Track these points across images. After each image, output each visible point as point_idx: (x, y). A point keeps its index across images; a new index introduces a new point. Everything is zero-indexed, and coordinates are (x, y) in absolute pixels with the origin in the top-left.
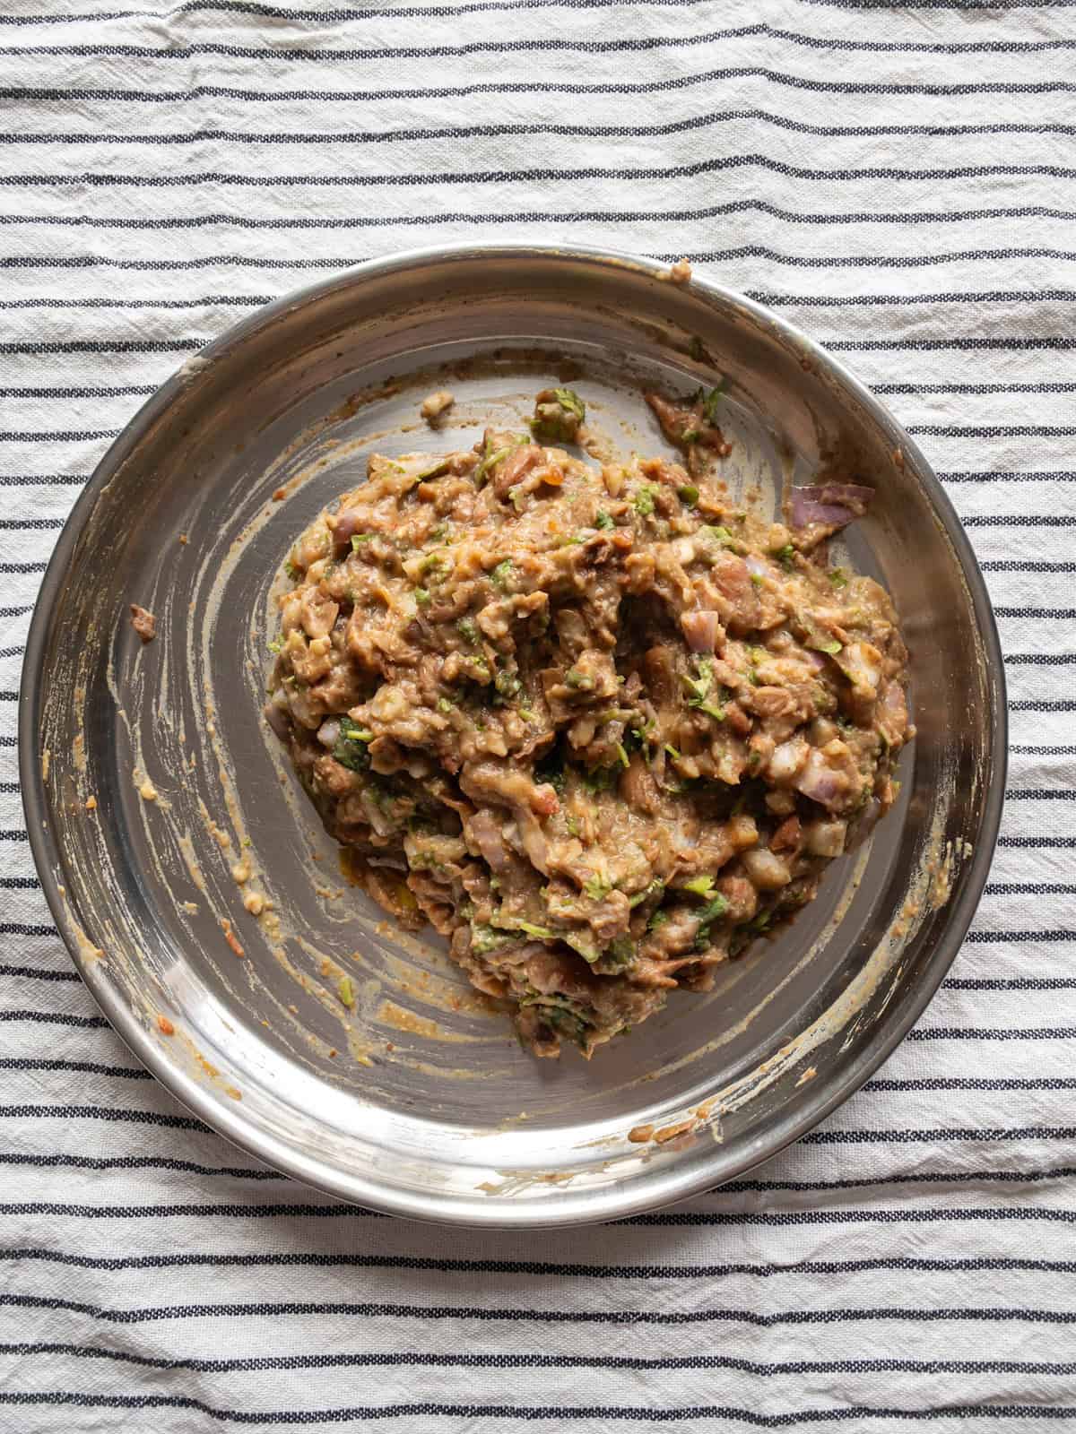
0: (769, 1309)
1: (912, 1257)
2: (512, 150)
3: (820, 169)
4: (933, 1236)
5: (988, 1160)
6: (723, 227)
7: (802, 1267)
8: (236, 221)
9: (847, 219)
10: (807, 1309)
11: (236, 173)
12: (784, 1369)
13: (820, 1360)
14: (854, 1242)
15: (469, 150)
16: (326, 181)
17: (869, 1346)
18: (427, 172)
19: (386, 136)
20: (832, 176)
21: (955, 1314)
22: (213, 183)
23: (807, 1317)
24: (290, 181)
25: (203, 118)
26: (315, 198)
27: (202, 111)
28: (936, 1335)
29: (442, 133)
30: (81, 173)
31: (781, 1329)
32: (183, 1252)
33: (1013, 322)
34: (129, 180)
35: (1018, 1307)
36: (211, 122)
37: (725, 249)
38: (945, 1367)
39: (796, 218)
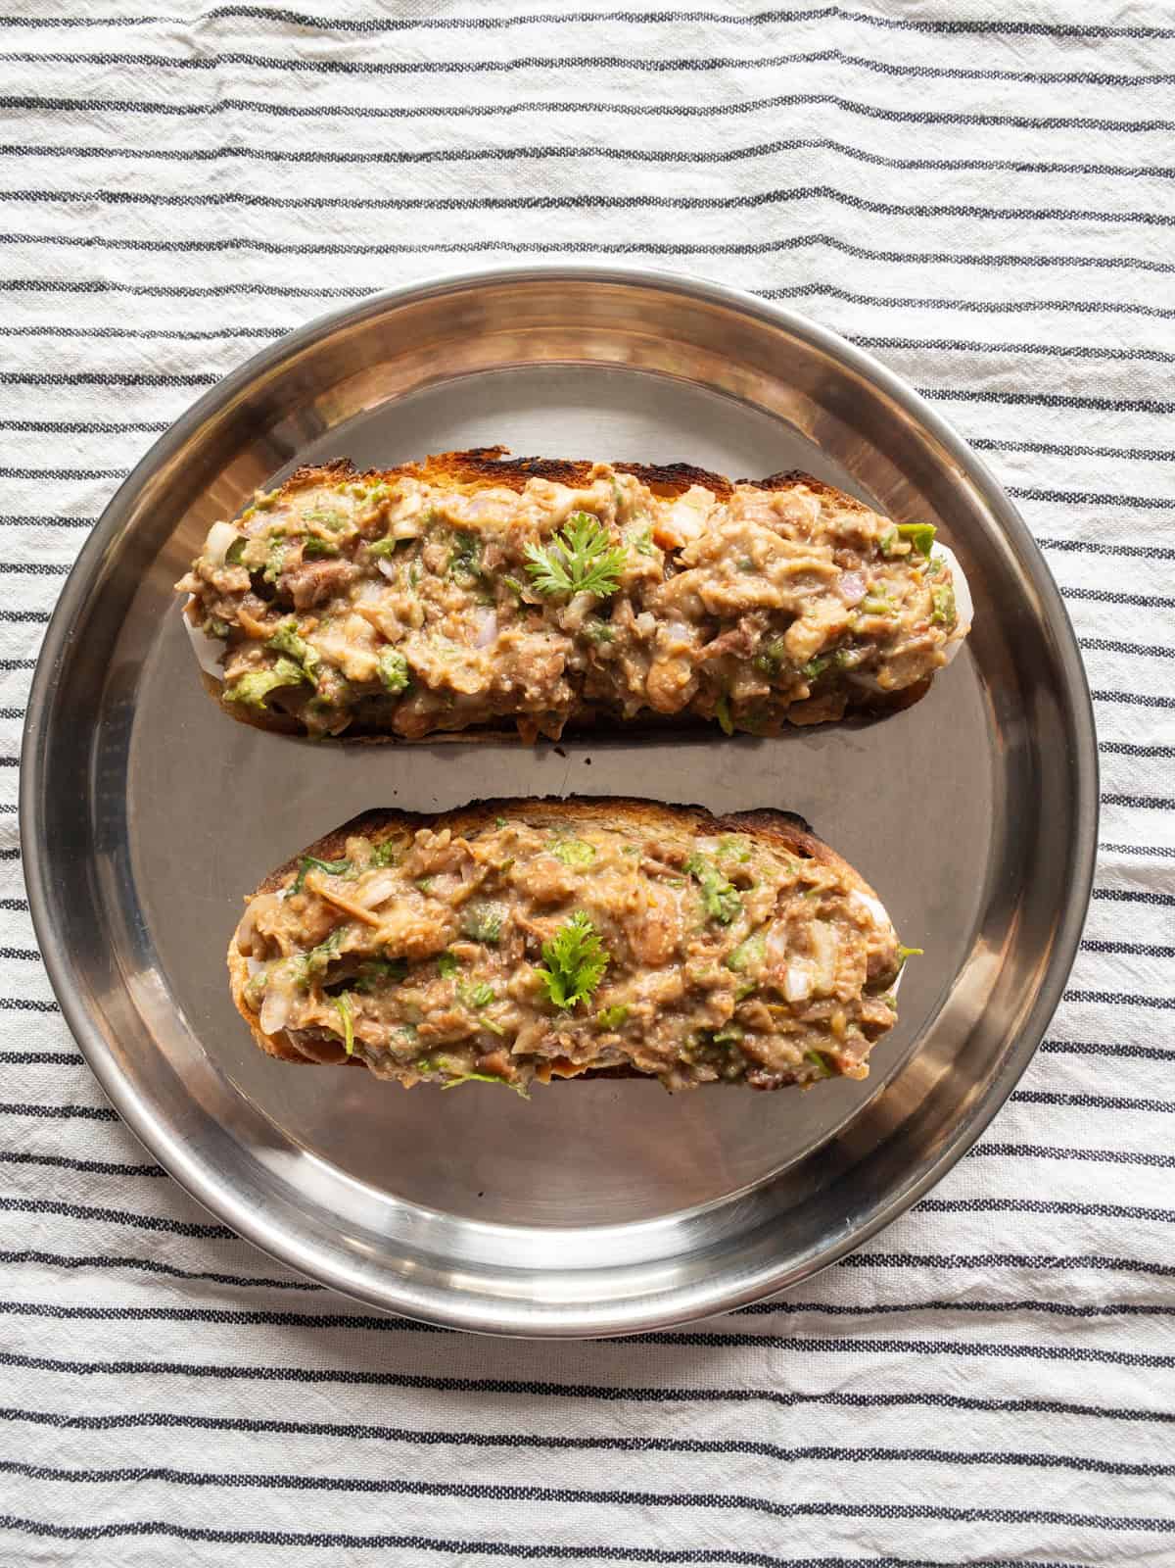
0: (792, 1442)
1: (952, 1393)
2: (560, 174)
3: (896, 203)
4: (976, 1372)
5: (1037, 1290)
6: (788, 263)
7: (831, 1397)
8: (260, 246)
9: (924, 259)
10: (835, 1445)
11: (261, 194)
12: (806, 1509)
13: (846, 1503)
14: (889, 1374)
15: (513, 173)
16: (358, 204)
17: (900, 1489)
18: (467, 196)
19: (424, 156)
20: (909, 211)
21: (996, 1459)
22: (237, 204)
23: (834, 1454)
24: (319, 203)
25: (228, 134)
26: (346, 222)
27: (227, 125)
28: (976, 1481)
29: (484, 154)
30: (94, 190)
31: (805, 1465)
32: (157, 1359)
33: (1101, 380)
34: (146, 198)
35: (1067, 1454)
36: (235, 138)
37: (788, 286)
38: (984, 1515)
39: (870, 255)
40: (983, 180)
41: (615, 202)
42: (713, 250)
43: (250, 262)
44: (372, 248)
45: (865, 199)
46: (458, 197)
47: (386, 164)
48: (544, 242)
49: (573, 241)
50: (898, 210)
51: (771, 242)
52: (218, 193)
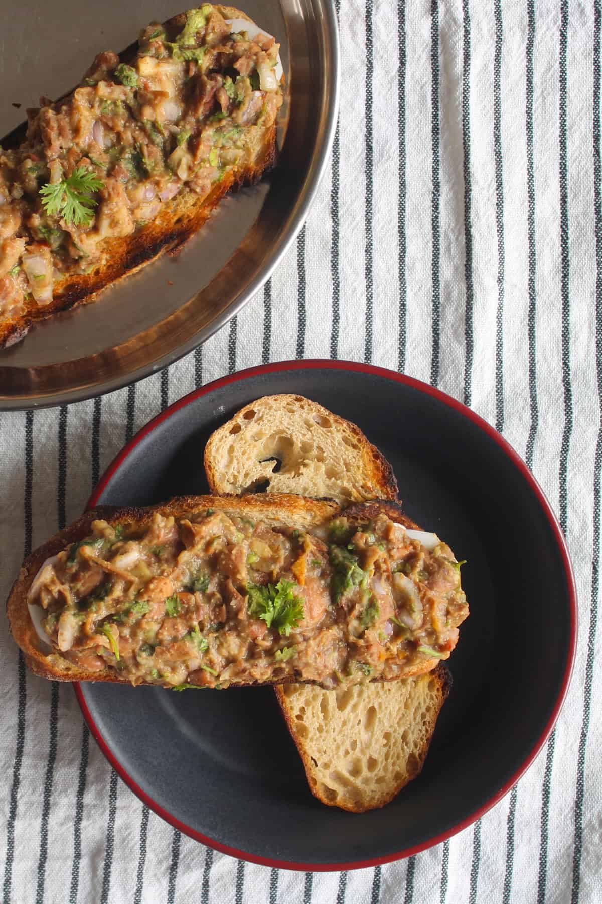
40: (586, 539)
41: (565, 286)
42: (532, 354)
43: (519, 34)
44: (531, 118)
45: (568, 457)
46: (568, 177)
47: (592, 125)
48: (537, 237)
49: (537, 257)
50: (563, 481)
51: (537, 393)
52: (569, 9)
